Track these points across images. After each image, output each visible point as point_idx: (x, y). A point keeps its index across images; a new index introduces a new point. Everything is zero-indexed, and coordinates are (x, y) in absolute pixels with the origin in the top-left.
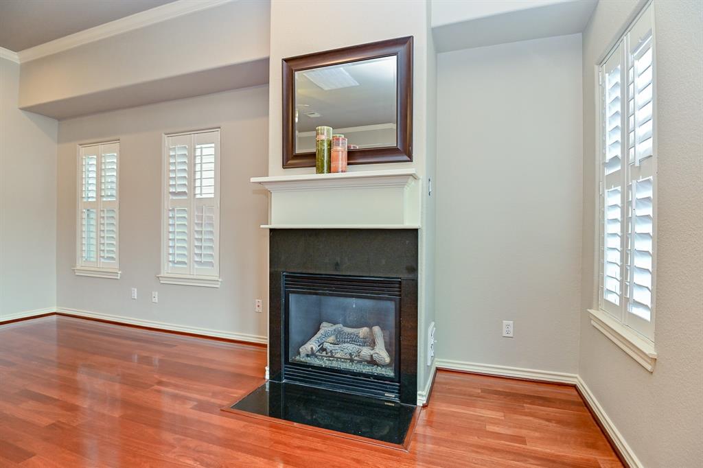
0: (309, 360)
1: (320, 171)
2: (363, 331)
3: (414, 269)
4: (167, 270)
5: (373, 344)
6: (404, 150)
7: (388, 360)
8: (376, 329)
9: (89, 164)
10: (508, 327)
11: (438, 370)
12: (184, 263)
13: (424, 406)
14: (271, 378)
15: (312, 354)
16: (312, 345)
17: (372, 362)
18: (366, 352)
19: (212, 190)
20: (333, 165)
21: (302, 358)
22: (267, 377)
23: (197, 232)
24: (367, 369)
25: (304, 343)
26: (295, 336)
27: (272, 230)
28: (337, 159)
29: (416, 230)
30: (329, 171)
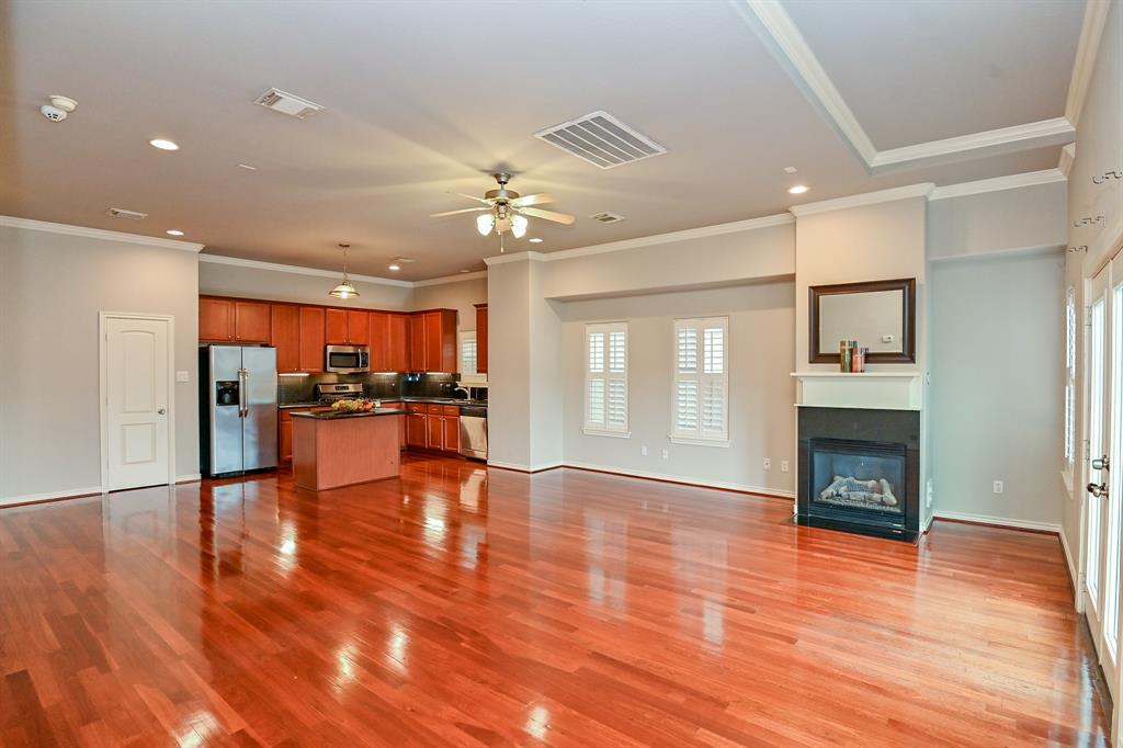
0: (831, 501)
1: (843, 370)
2: (871, 483)
3: (916, 438)
4: (678, 432)
5: (881, 492)
6: (908, 355)
7: (895, 502)
8: (883, 481)
9: (596, 342)
10: (998, 486)
11: (935, 518)
12: (694, 427)
13: (925, 533)
14: (799, 512)
15: (832, 497)
16: (830, 490)
17: (882, 503)
18: (876, 496)
19: (721, 367)
20: (854, 366)
21: (824, 499)
22: (796, 512)
23: (707, 401)
24: (878, 508)
25: (823, 490)
26: (817, 484)
27: (799, 407)
28: (856, 363)
29: (919, 412)
30: (851, 371)
